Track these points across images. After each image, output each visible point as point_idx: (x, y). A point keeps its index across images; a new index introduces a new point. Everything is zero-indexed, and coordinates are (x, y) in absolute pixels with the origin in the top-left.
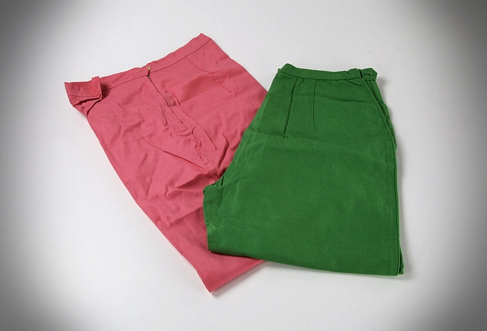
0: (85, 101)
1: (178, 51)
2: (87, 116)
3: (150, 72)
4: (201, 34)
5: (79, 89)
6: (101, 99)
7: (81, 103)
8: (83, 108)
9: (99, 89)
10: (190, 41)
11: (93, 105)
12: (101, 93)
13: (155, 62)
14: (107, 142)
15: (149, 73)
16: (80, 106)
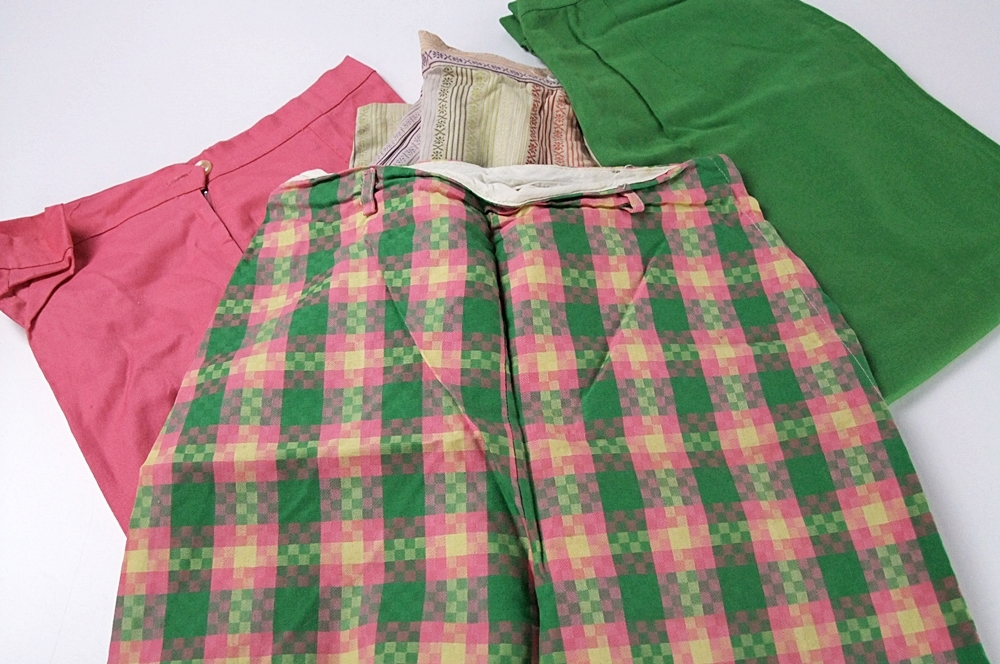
0: (27, 283)
1: (285, 110)
2: (30, 338)
3: (210, 178)
4: (348, 57)
5: (11, 242)
6: (71, 271)
7: (14, 291)
8: (21, 306)
9: (66, 243)
10: (316, 79)
11: (48, 294)
12: (70, 253)
13: (222, 145)
14: (89, 416)
15: (207, 181)
16: (11, 301)
